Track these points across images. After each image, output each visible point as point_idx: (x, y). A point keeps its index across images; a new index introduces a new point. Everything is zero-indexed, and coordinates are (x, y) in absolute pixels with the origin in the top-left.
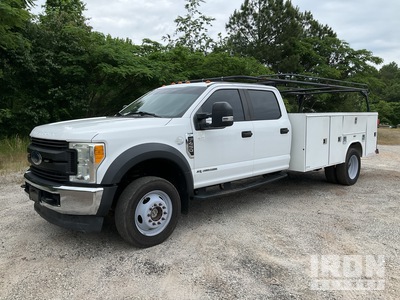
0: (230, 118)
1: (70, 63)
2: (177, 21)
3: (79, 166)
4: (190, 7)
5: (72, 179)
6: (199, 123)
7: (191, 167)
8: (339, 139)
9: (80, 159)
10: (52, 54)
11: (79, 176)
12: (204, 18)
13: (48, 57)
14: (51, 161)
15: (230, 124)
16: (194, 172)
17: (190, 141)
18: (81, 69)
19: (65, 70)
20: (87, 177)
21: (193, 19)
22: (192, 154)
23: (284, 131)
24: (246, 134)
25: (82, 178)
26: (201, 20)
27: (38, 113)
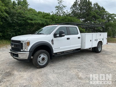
0: (64, 34)
1: (21, 20)
2: (56, 7)
3: (23, 47)
4: (60, 3)
5: (22, 50)
6: (55, 36)
7: (53, 47)
8: (95, 40)
9: (23, 45)
10: (16, 18)
11: (23, 50)
12: (63, 6)
13: (15, 19)
14: (16, 46)
15: (64, 36)
16: (53, 49)
17: (52, 41)
18: (23, 21)
19: (19, 22)
20: (25, 50)
21: (60, 7)
22: (53, 44)
23: (79, 38)
24: (68, 39)
25: (24, 50)
26: (63, 7)
27: (12, 33)
